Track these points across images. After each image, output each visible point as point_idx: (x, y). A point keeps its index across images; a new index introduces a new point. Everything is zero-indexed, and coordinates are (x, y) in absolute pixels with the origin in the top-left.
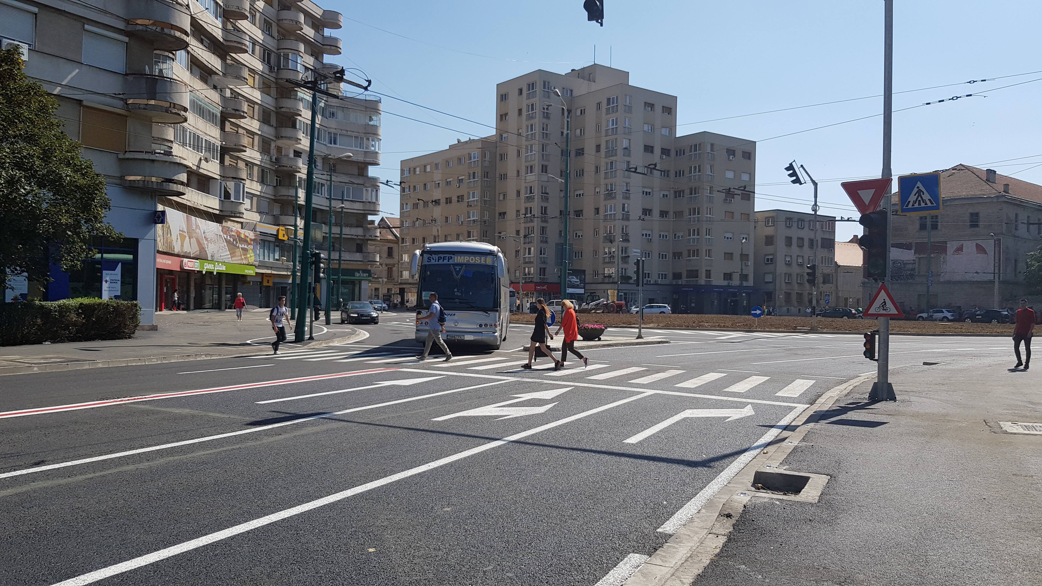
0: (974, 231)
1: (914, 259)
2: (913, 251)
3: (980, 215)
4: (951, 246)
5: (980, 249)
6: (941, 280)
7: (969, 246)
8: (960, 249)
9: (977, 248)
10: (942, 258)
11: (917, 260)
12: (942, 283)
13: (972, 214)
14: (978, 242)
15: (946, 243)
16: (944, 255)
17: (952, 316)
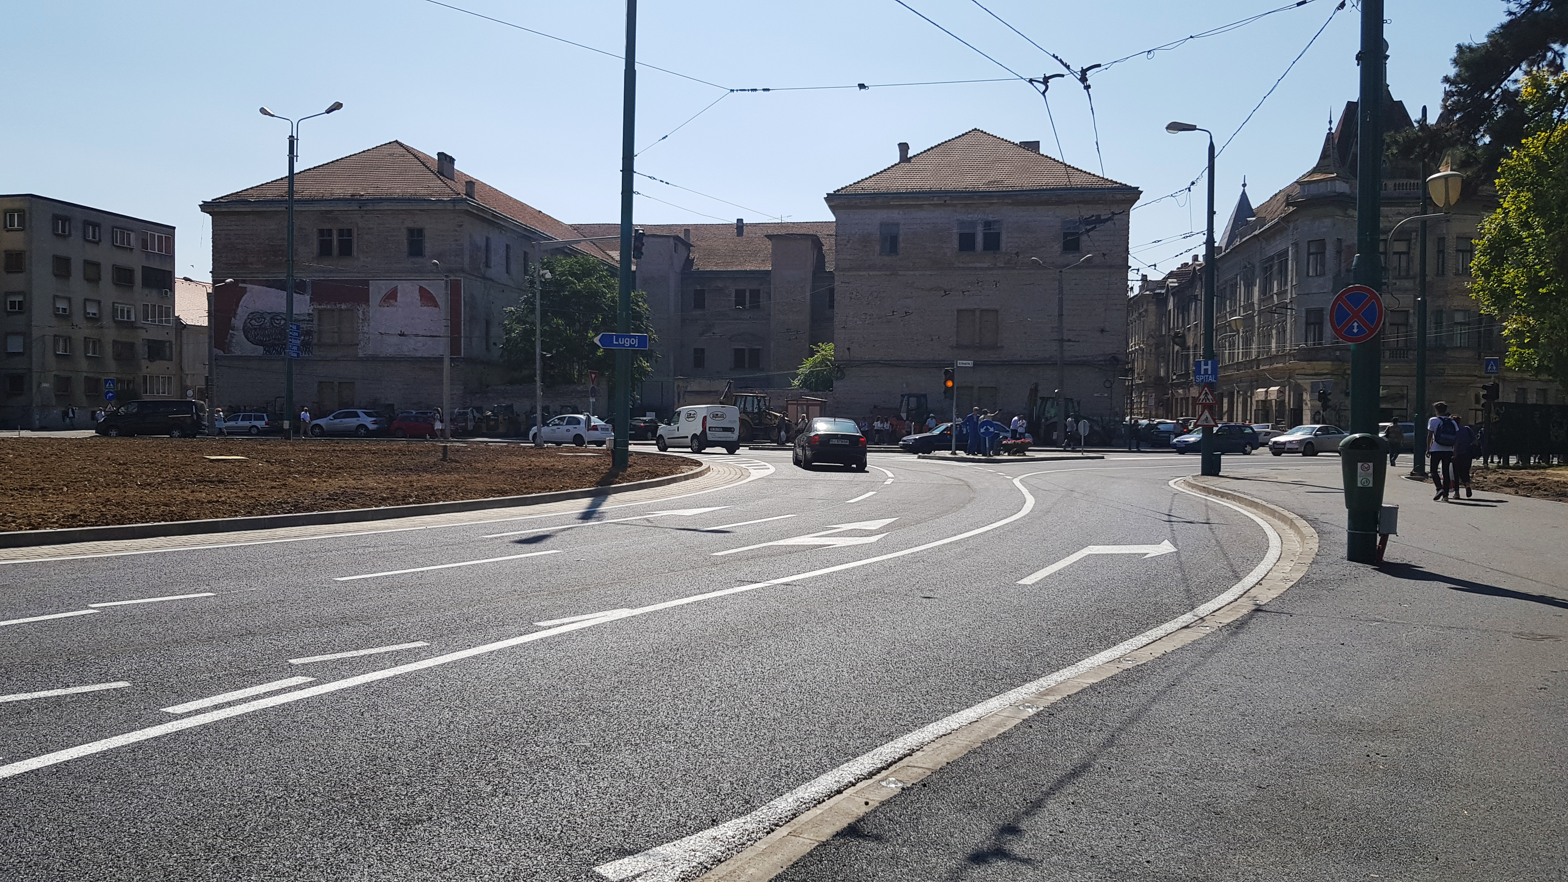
0: (415, 263)
1: (311, 311)
2: (308, 297)
3: (427, 233)
4: (377, 290)
5: (427, 297)
6: (361, 355)
7: (408, 291)
8: (392, 296)
9: (421, 296)
10: (361, 312)
11: (316, 314)
12: (361, 360)
13: (411, 231)
14: (423, 284)
15: (366, 283)
16: (364, 306)
17: (375, 423)
